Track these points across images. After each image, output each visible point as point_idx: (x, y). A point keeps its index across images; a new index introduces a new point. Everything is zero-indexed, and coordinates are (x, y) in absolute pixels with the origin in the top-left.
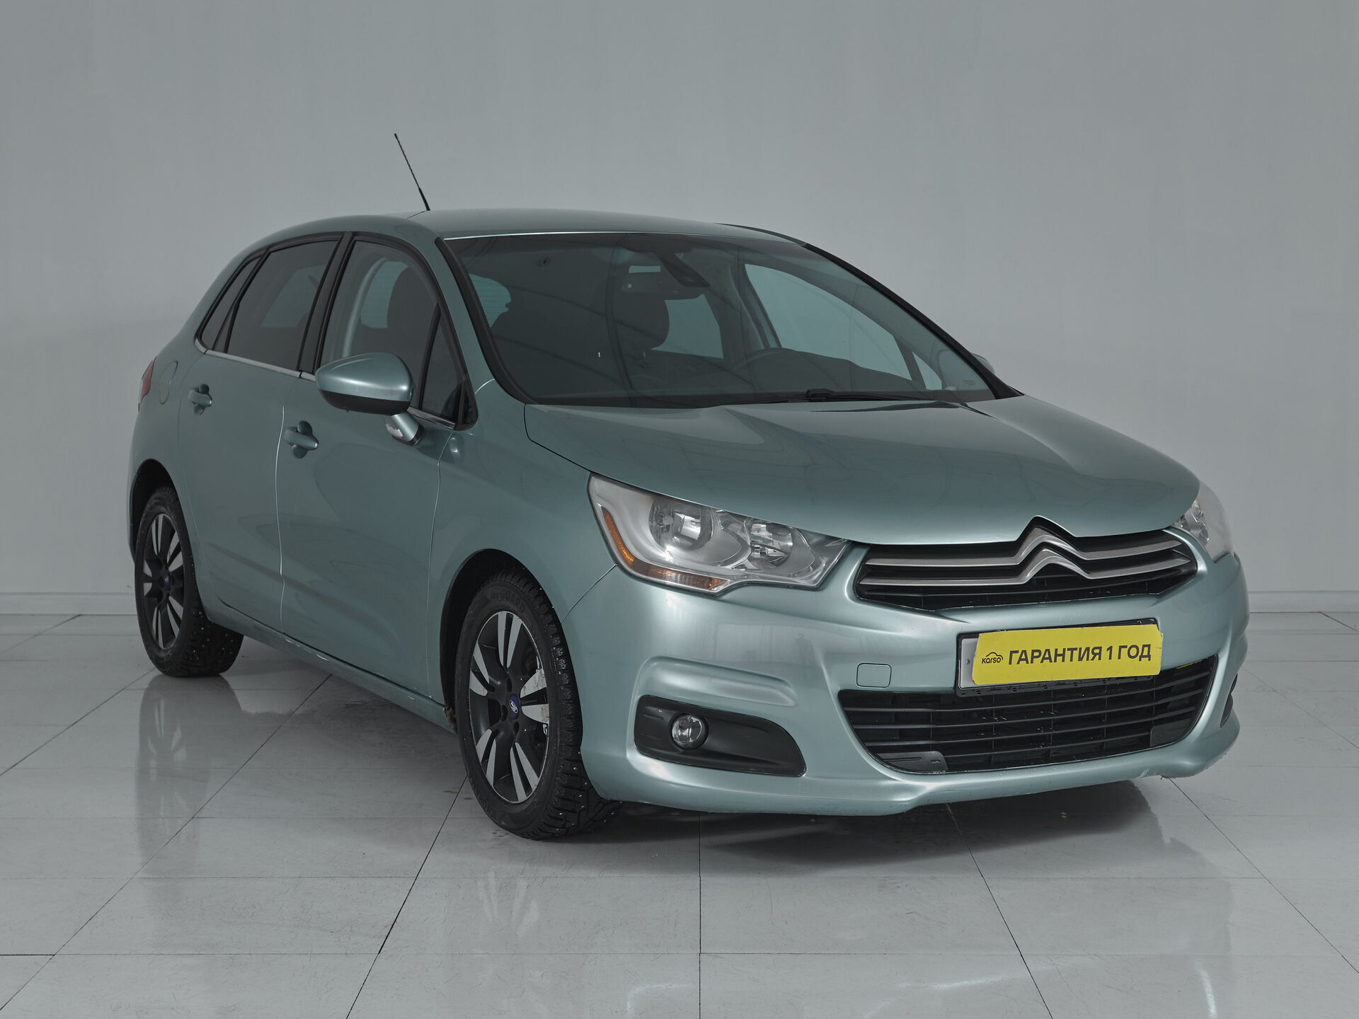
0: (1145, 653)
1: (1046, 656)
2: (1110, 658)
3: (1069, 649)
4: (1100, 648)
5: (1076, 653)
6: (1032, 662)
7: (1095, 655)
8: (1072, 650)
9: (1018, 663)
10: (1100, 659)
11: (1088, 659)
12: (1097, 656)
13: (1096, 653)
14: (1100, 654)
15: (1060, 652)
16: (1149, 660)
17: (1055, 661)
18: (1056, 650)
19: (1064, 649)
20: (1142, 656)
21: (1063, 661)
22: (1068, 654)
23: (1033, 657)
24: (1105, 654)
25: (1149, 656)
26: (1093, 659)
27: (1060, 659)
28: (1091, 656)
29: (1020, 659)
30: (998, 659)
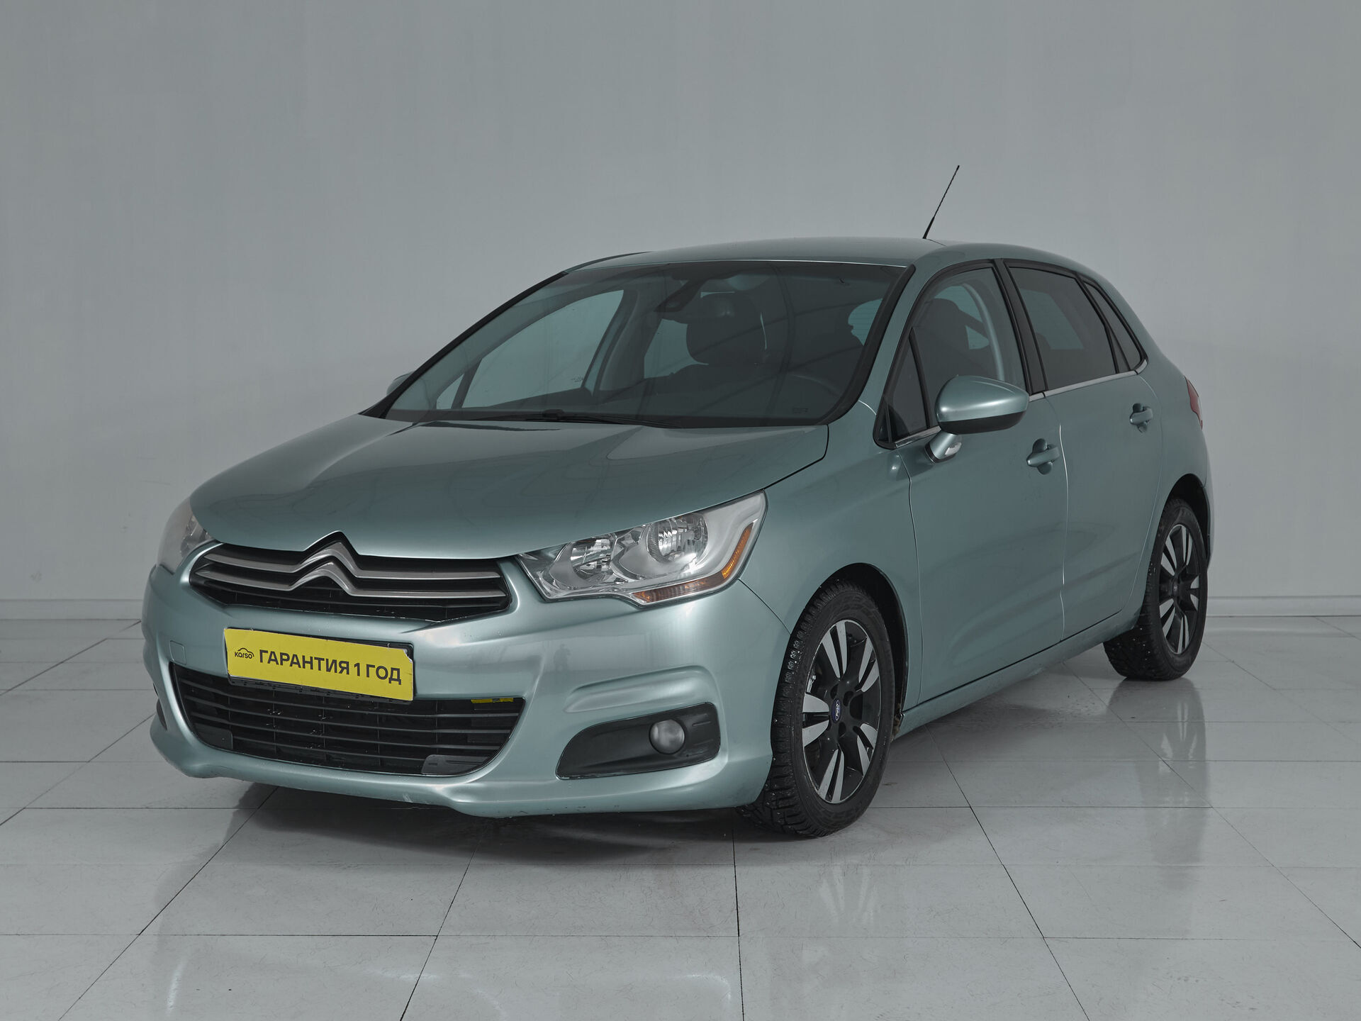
0: (395, 676)
1: (294, 661)
2: (359, 675)
3: (316, 658)
4: (347, 663)
5: (323, 664)
6: (282, 664)
7: (343, 669)
8: (320, 660)
9: (269, 662)
10: (348, 673)
11: (336, 671)
12: (345, 671)
13: (344, 667)
14: (347, 668)
15: (308, 659)
16: (400, 684)
17: (304, 667)
18: (304, 657)
19: (311, 658)
20: (391, 679)
21: (312, 668)
22: (315, 663)
23: (282, 660)
24: (353, 670)
25: (399, 680)
26: (341, 672)
27: (308, 666)
28: (339, 669)
29: (270, 660)
30: (250, 655)
